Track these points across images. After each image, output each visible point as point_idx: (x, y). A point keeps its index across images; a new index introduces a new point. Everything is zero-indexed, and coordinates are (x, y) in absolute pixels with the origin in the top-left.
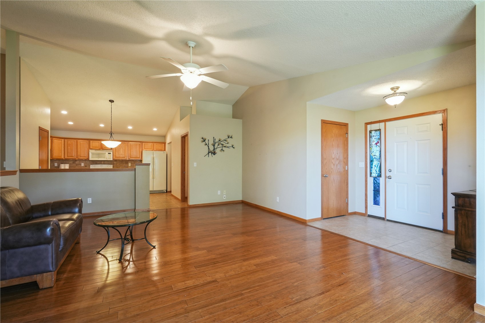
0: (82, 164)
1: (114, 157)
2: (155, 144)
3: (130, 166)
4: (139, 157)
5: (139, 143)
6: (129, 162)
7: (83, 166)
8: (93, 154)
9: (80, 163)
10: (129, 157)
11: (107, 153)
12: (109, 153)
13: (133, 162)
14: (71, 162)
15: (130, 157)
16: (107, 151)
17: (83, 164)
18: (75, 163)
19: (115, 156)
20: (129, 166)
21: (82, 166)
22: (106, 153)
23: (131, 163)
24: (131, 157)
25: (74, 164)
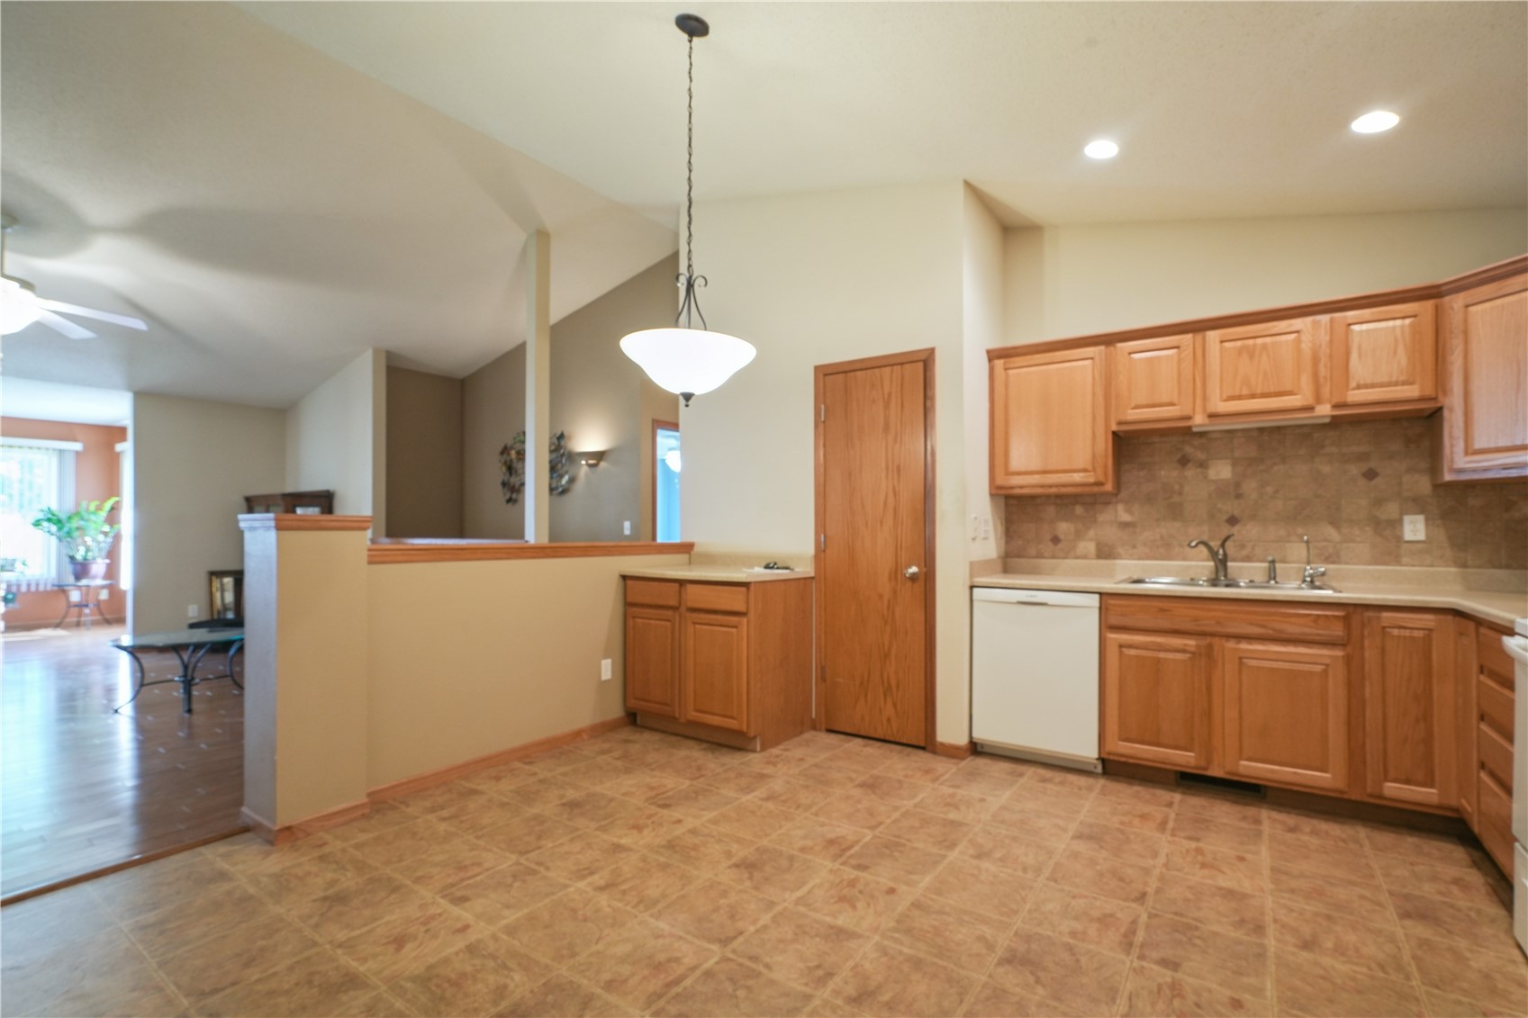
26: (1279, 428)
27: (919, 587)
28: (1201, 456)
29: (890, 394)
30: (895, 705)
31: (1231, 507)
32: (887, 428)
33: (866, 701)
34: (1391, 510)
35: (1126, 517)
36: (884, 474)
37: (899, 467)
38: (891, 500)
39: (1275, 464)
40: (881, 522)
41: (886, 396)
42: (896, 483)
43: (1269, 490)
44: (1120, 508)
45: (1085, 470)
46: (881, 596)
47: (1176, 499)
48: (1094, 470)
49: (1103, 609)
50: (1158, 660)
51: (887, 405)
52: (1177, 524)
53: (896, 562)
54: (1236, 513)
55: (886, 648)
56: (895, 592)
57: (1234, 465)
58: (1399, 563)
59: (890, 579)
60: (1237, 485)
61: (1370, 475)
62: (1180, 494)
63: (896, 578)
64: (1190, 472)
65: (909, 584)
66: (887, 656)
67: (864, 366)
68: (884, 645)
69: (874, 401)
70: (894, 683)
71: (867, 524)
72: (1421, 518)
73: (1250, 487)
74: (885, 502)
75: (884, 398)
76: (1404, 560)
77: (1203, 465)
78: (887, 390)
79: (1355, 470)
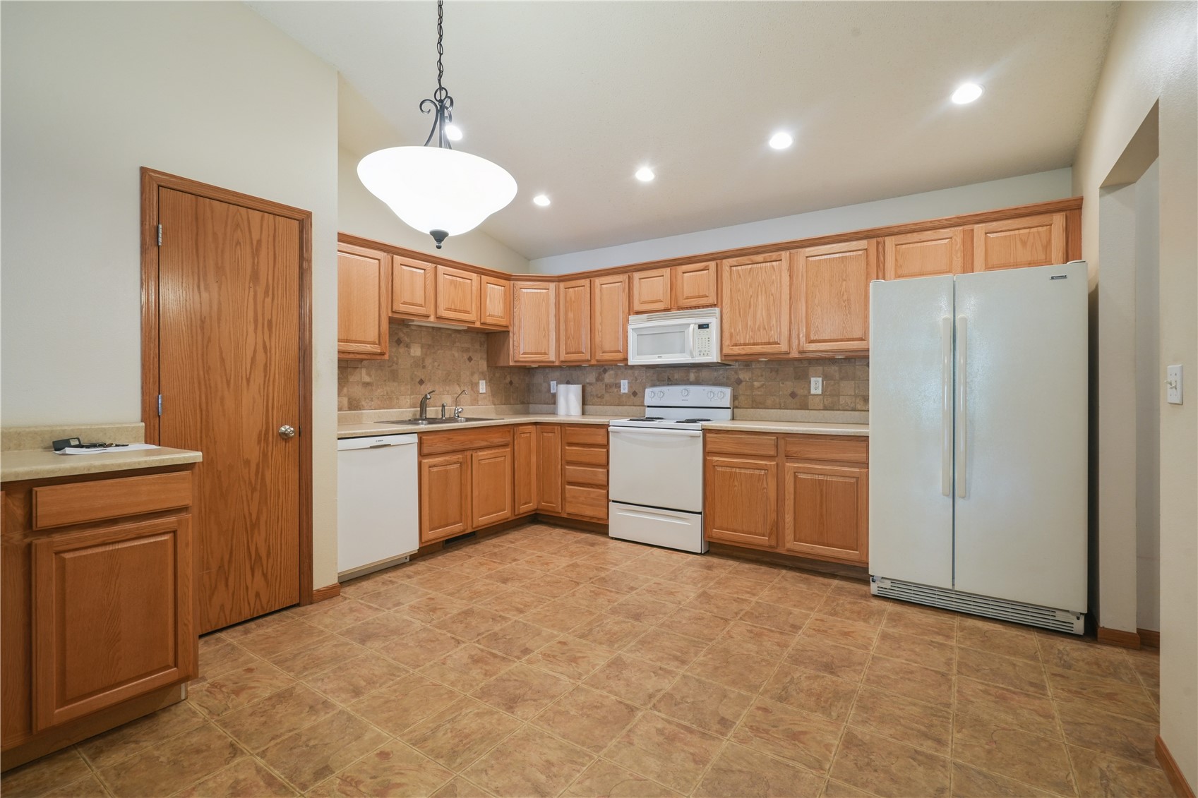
0: (622, 381)
1: (727, 342)
2: (979, 229)
3: (819, 392)
4: (857, 334)
5: (863, 244)
6: (812, 370)
7: (626, 391)
8: (641, 334)
9: (617, 382)
10: (803, 339)
11: (692, 326)
12: (701, 326)
13: (833, 369)
14: (591, 378)
15: (807, 336)
16: (690, 316)
17: (626, 381)
18: (602, 380)
19: (731, 336)
20: (813, 392)
21: (622, 391)
22: (689, 325)
23: (826, 377)
24: (812, 338)
25: (600, 384)
26: (440, 328)
27: (292, 447)
28: (407, 339)
29: (259, 242)
30: (265, 575)
31: (420, 374)
32: (255, 277)
33: (227, 585)
34: (476, 377)
35: (367, 379)
36: (251, 329)
37: (270, 322)
38: (261, 356)
39: (438, 349)
40: (248, 381)
41: (255, 243)
42: (267, 339)
43: (436, 364)
44: (364, 371)
45: (374, 343)
46: (247, 462)
47: (395, 367)
48: (380, 344)
49: (420, 444)
50: (446, 471)
51: (256, 252)
52: (396, 384)
53: (267, 423)
54: (423, 377)
55: (254, 516)
56: (265, 455)
57: (422, 348)
58: (478, 404)
59: (259, 442)
60: (423, 360)
61: (470, 359)
62: (397, 364)
63: (266, 440)
64: (402, 350)
65: (282, 444)
66: (255, 525)
67: (226, 197)
68: (250, 514)
69: (238, 243)
70: (263, 553)
71: (228, 383)
72: (484, 381)
73: (428, 361)
74: (253, 359)
75: (252, 243)
76: (480, 403)
77: (408, 346)
78: (255, 236)
79: (466, 356)
